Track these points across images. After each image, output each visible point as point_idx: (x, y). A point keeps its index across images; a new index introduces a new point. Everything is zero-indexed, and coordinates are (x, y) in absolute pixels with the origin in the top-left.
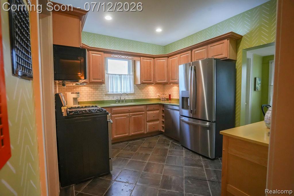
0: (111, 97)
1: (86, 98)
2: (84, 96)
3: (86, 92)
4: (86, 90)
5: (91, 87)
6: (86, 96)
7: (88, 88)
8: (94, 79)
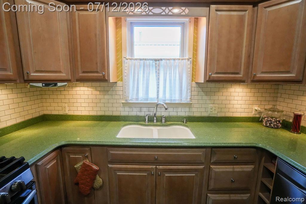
0: (135, 109)
1: (87, 109)
2: (83, 105)
3: (86, 97)
4: (86, 93)
5: (96, 88)
6: (86, 105)
7: (89, 89)
8: (84, 72)
